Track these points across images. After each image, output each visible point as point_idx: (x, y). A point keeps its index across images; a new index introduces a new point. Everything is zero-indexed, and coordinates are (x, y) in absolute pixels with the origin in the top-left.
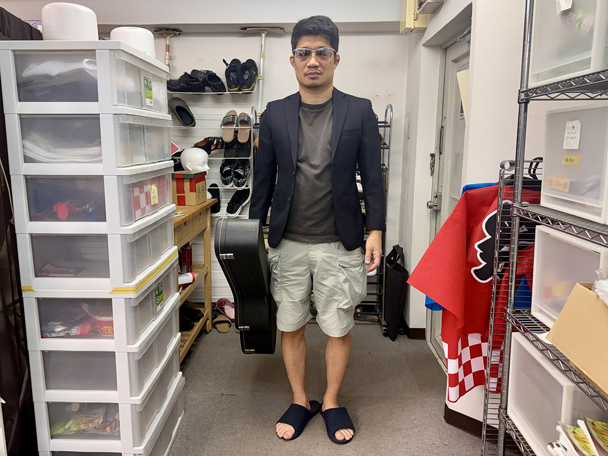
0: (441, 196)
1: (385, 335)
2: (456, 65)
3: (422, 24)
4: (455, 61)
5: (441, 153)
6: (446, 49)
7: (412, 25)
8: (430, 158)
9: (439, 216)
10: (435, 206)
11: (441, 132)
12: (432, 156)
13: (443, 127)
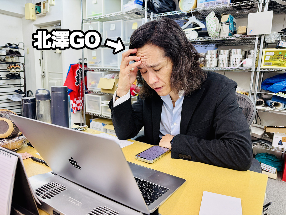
0: (45, 72)
3: (35, 19)
5: (43, 59)
6: (41, 27)
7: (32, 18)
8: (39, 61)
9: (44, 79)
10: (44, 75)
11: (42, 53)
12: (40, 60)
13: (42, 51)
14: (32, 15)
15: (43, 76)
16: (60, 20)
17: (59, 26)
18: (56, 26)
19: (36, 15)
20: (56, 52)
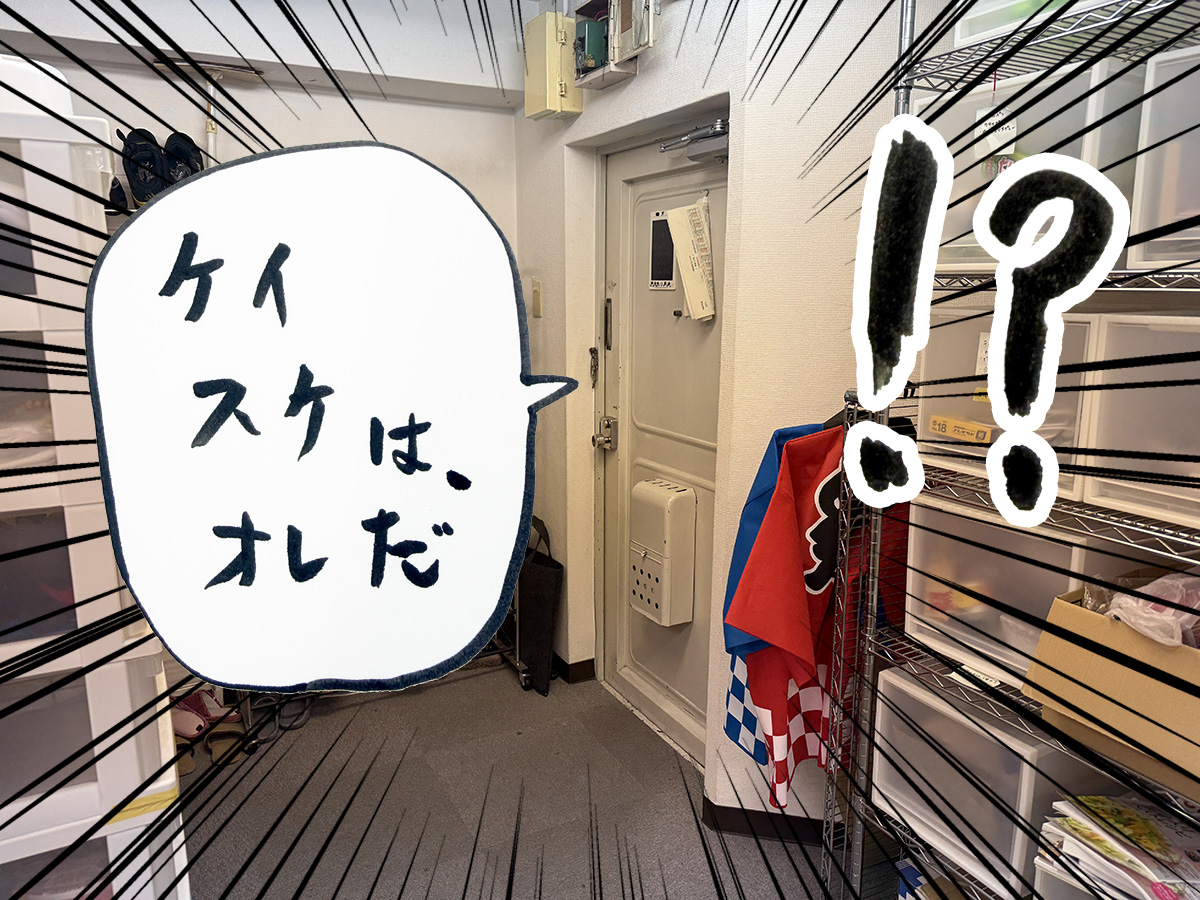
0: (616, 423)
1: (526, 688)
2: (630, 189)
3: (574, 106)
4: (630, 182)
5: (608, 346)
6: (607, 156)
7: (555, 103)
8: (589, 356)
9: (610, 462)
10: (609, 441)
11: (606, 308)
12: (593, 351)
13: (609, 301)
14: (558, 88)
15: (607, 446)
16: (725, 90)
17: (717, 135)
18: (693, 140)
19: (579, 82)
20: (685, 314)
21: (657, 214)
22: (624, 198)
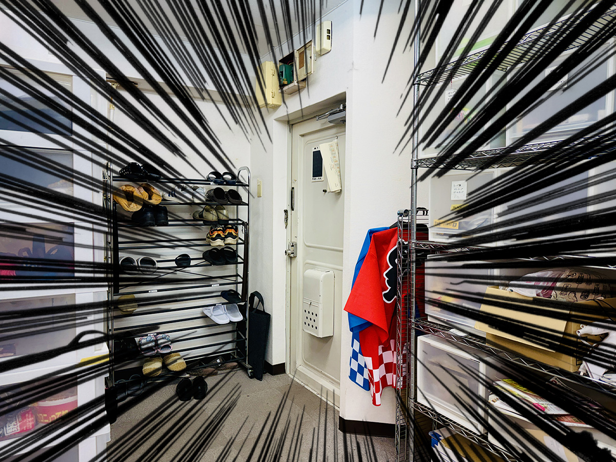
0: (296, 244)
2: (303, 138)
3: (277, 102)
4: (303, 136)
5: (292, 209)
6: (292, 125)
7: (269, 101)
8: (284, 214)
9: (294, 262)
10: (292, 253)
11: (292, 192)
12: (286, 211)
13: (293, 188)
14: (271, 94)
15: (292, 255)
16: (344, 91)
17: (341, 111)
18: (331, 114)
19: (280, 90)
20: (328, 191)
21: (315, 148)
22: (300, 142)
